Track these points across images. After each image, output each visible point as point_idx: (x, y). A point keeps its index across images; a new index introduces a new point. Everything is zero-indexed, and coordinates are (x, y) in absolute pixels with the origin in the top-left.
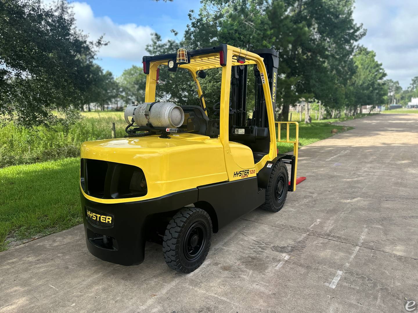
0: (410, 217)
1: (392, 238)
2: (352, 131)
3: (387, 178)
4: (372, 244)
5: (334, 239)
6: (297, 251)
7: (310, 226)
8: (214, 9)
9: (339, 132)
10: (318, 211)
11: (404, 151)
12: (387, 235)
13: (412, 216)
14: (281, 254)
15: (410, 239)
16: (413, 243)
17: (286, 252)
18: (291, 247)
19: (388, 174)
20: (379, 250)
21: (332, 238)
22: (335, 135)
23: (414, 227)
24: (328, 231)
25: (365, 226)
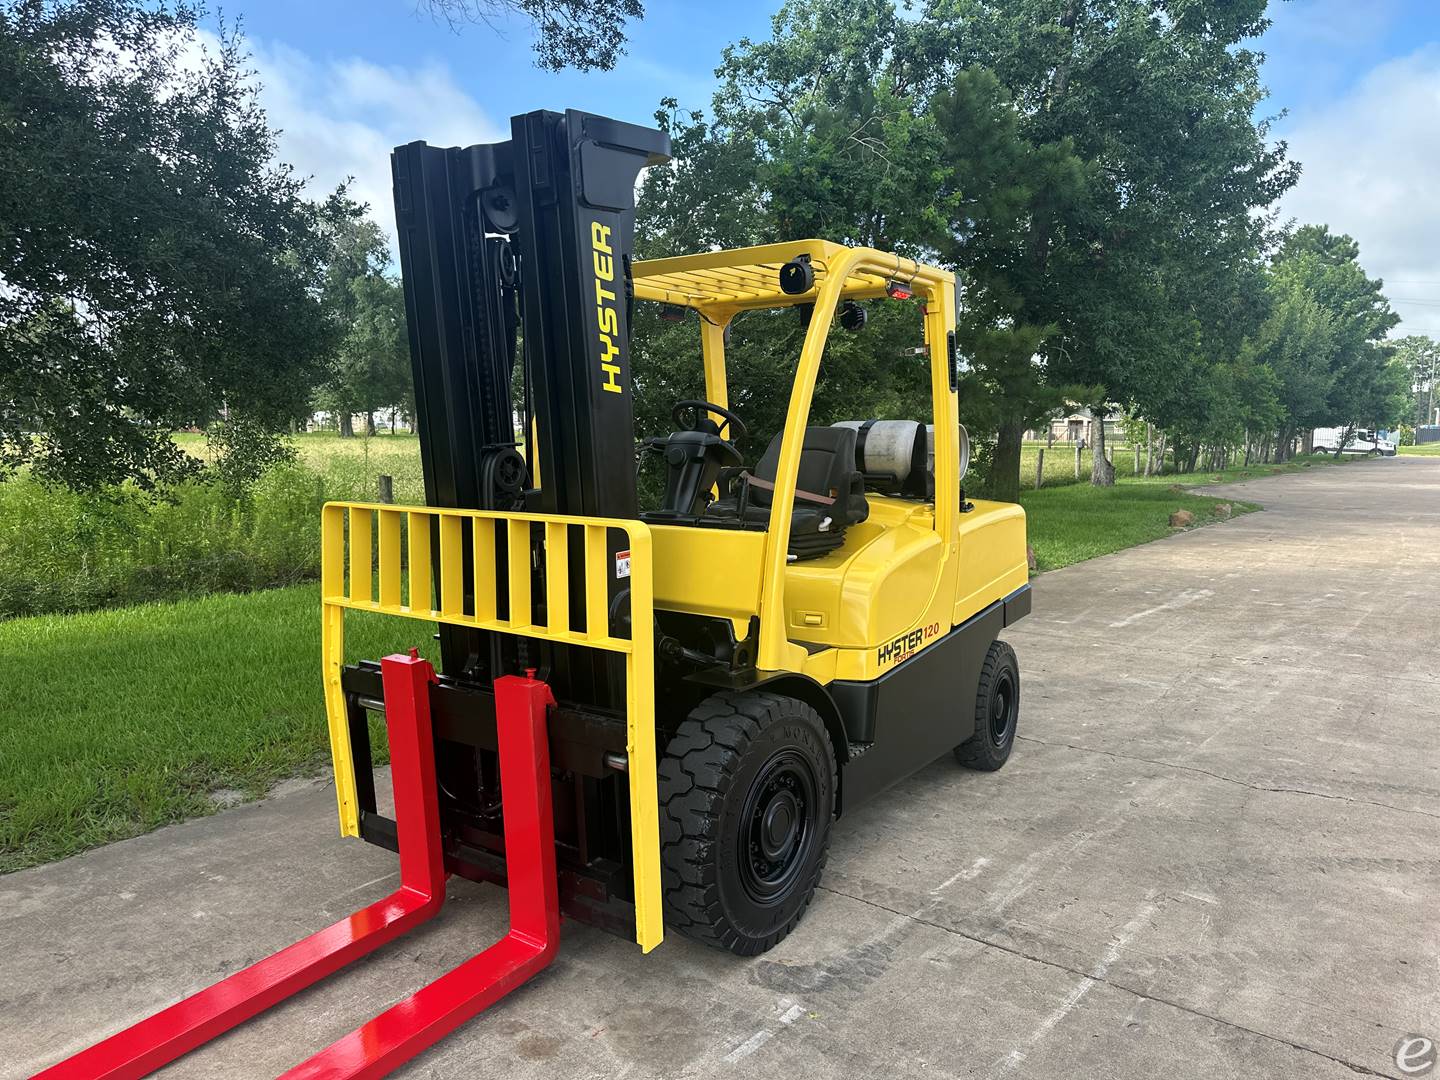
0: (1342, 864)
1: (1239, 948)
2: (1250, 518)
3: (1313, 700)
4: (1148, 972)
5: (1009, 944)
6: (843, 989)
7: (941, 883)
8: (761, 97)
9: (1201, 521)
10: (997, 823)
11: (1418, 598)
12: (1221, 935)
13: (1354, 861)
14: (777, 996)
15: (1307, 958)
16: (1314, 974)
17: (799, 990)
18: (829, 970)
19: (1322, 684)
20: (1169, 997)
21: (1003, 936)
22: (1182, 531)
23: (1344, 906)
24: (999, 909)
25: (1151, 893)
